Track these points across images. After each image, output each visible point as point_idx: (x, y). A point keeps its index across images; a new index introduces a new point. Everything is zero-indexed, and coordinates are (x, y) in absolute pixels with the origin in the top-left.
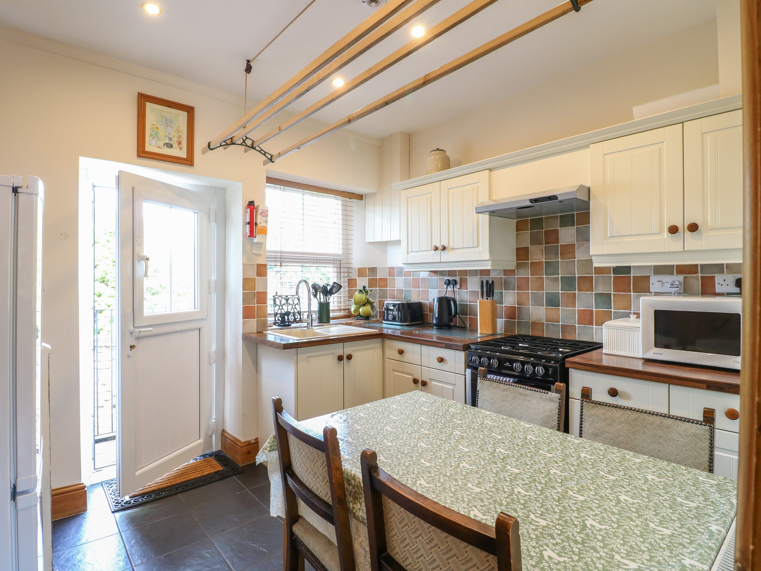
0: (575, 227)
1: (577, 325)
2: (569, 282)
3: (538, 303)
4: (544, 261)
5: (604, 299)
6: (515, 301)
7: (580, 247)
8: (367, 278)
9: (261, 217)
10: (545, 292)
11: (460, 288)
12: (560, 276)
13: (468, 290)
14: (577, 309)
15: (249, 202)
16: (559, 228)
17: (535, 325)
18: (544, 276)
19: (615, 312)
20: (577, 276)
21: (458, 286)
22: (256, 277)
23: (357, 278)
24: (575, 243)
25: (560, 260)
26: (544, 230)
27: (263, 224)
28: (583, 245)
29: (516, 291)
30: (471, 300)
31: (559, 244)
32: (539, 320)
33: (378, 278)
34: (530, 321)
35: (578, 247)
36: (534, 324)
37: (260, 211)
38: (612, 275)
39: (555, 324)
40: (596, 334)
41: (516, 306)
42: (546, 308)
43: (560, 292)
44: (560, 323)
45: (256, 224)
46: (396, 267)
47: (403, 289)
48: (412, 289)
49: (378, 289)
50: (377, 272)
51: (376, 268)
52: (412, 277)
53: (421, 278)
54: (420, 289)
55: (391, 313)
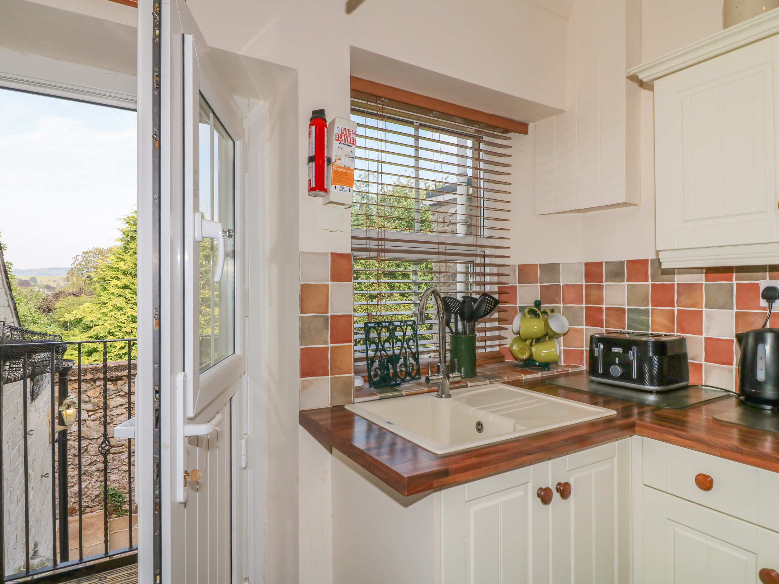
8: (539, 284)
9: (341, 146)
15: (314, 112)
22: (330, 283)
23: (517, 284)
27: (345, 162)
33: (561, 284)
37: (337, 131)
45: (329, 160)
46: (606, 262)
47: (626, 307)
48: (650, 307)
49: (561, 305)
50: (559, 273)
51: (558, 264)
52: (650, 282)
53: (678, 284)
54: (676, 309)
55: (617, 362)
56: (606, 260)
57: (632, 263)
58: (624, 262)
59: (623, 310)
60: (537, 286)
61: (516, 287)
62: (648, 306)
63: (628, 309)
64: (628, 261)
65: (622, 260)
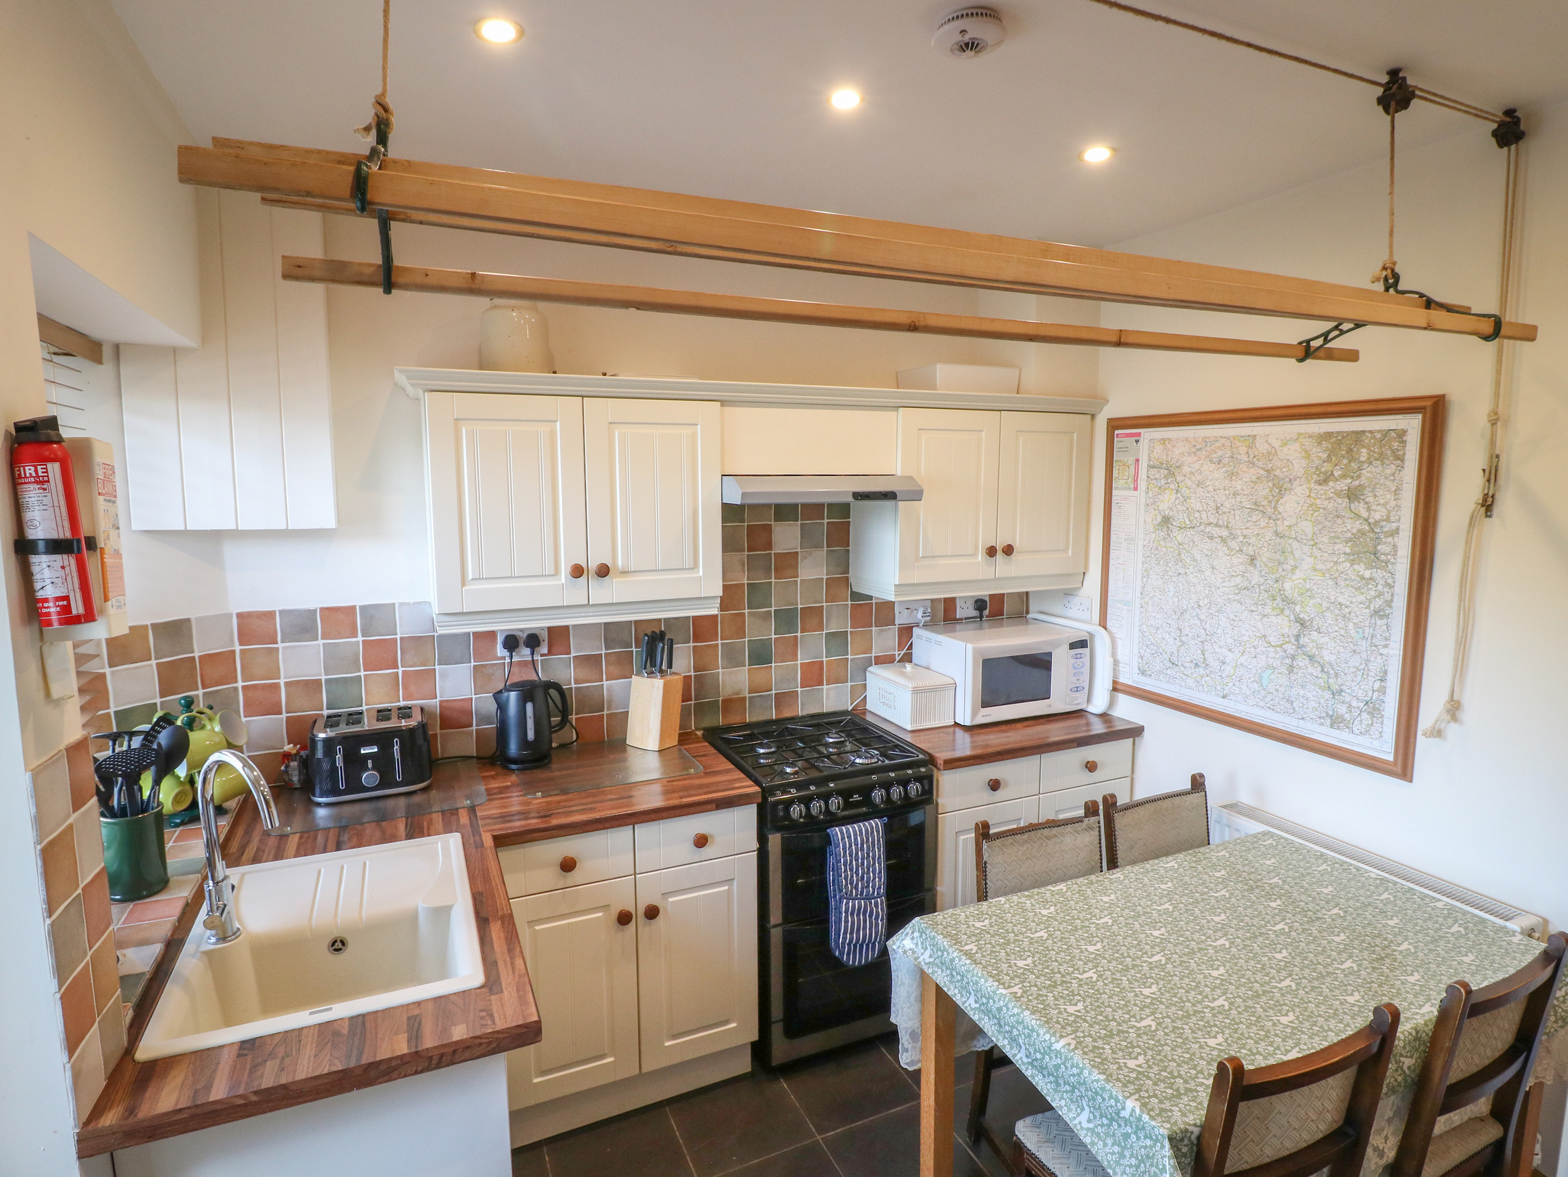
0: (800, 522)
1: (799, 690)
2: (786, 619)
3: (733, 660)
4: (746, 582)
5: (838, 640)
6: (690, 663)
7: (806, 558)
8: (154, 662)
10: (747, 639)
11: (550, 652)
12: (773, 609)
13: (573, 654)
14: (799, 662)
16: (773, 523)
17: (732, 703)
18: (746, 611)
19: (852, 660)
20: (799, 606)
21: (544, 649)
23: (107, 670)
24: (799, 550)
25: (773, 580)
26: (746, 524)
28: (810, 554)
29: (692, 644)
30: (581, 676)
31: (773, 552)
32: (738, 694)
33: (197, 655)
34: (720, 699)
35: (804, 558)
36: (728, 702)
38: (849, 603)
39: (765, 696)
40: (827, 698)
41: (692, 673)
42: (749, 669)
43: (774, 636)
44: (774, 692)
46: (281, 612)
47: (323, 678)
48: (362, 673)
49: (200, 692)
50: (191, 637)
51: (188, 620)
52: (360, 638)
53: (401, 638)
54: (400, 670)
55: (370, 765)
56: (281, 608)
57: (329, 612)
58: (316, 610)
59: (318, 682)
60: (151, 665)
61: (104, 675)
62: (359, 671)
63: (326, 680)
64: (322, 609)
65: (311, 607)
